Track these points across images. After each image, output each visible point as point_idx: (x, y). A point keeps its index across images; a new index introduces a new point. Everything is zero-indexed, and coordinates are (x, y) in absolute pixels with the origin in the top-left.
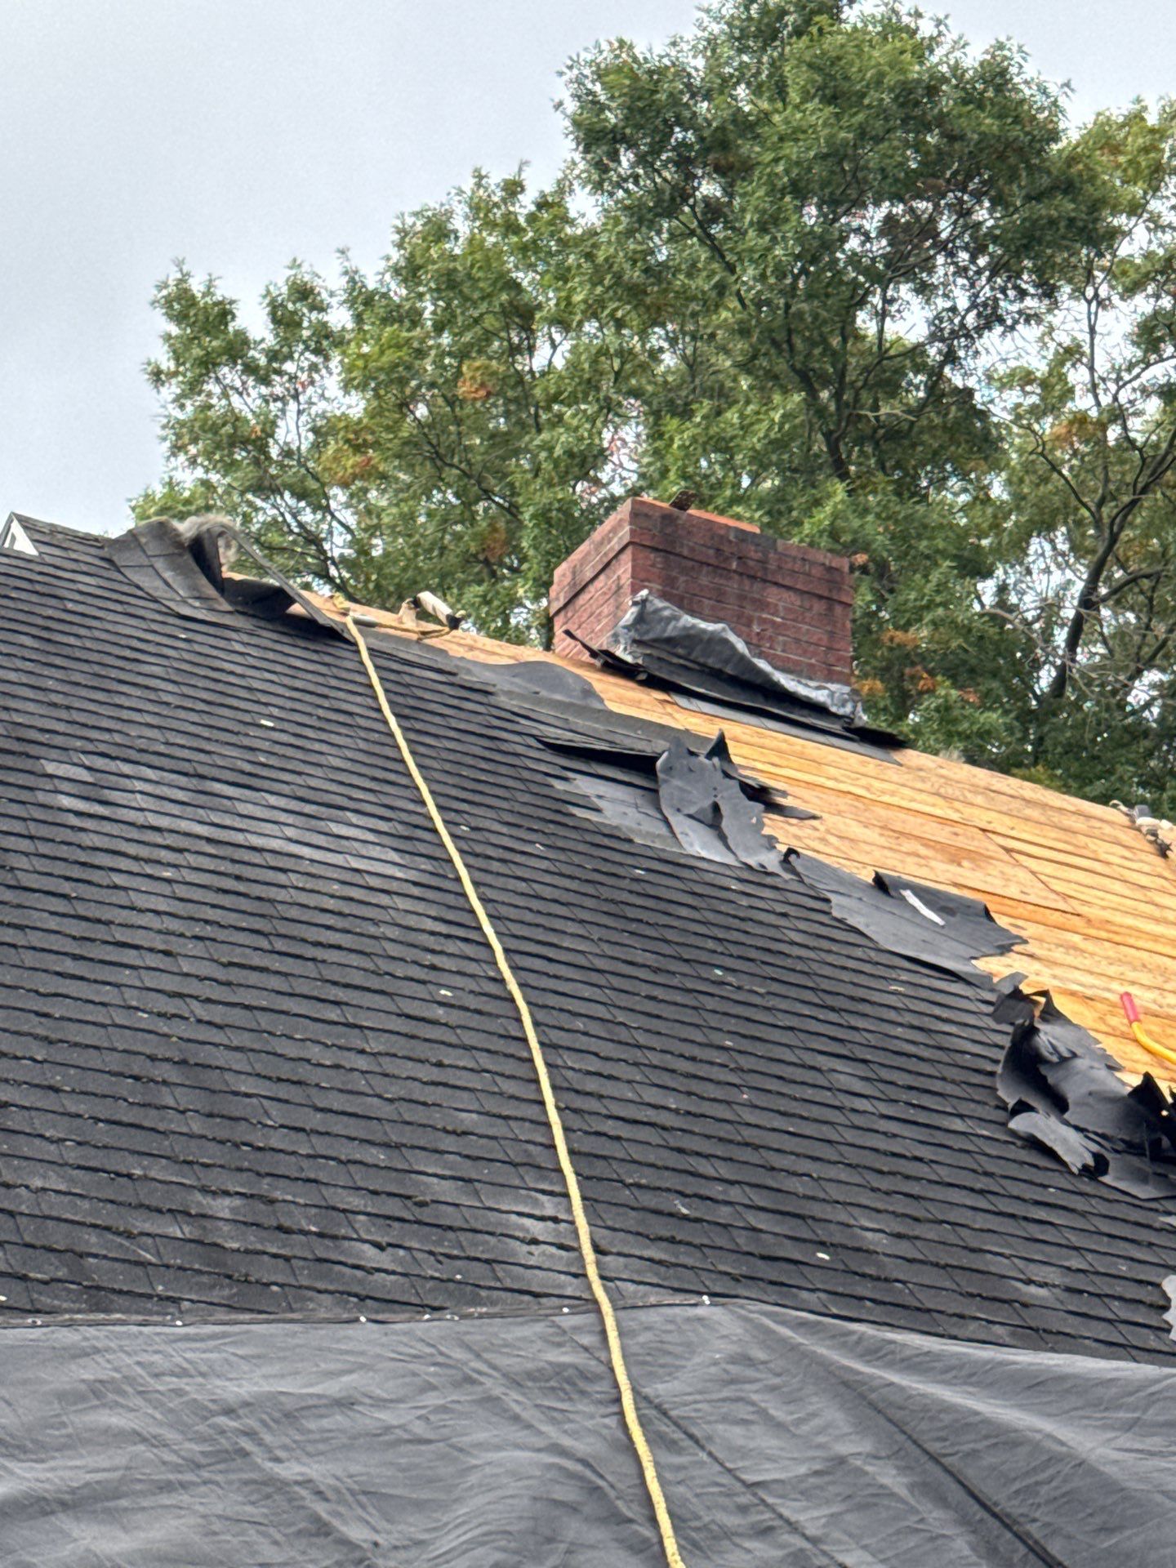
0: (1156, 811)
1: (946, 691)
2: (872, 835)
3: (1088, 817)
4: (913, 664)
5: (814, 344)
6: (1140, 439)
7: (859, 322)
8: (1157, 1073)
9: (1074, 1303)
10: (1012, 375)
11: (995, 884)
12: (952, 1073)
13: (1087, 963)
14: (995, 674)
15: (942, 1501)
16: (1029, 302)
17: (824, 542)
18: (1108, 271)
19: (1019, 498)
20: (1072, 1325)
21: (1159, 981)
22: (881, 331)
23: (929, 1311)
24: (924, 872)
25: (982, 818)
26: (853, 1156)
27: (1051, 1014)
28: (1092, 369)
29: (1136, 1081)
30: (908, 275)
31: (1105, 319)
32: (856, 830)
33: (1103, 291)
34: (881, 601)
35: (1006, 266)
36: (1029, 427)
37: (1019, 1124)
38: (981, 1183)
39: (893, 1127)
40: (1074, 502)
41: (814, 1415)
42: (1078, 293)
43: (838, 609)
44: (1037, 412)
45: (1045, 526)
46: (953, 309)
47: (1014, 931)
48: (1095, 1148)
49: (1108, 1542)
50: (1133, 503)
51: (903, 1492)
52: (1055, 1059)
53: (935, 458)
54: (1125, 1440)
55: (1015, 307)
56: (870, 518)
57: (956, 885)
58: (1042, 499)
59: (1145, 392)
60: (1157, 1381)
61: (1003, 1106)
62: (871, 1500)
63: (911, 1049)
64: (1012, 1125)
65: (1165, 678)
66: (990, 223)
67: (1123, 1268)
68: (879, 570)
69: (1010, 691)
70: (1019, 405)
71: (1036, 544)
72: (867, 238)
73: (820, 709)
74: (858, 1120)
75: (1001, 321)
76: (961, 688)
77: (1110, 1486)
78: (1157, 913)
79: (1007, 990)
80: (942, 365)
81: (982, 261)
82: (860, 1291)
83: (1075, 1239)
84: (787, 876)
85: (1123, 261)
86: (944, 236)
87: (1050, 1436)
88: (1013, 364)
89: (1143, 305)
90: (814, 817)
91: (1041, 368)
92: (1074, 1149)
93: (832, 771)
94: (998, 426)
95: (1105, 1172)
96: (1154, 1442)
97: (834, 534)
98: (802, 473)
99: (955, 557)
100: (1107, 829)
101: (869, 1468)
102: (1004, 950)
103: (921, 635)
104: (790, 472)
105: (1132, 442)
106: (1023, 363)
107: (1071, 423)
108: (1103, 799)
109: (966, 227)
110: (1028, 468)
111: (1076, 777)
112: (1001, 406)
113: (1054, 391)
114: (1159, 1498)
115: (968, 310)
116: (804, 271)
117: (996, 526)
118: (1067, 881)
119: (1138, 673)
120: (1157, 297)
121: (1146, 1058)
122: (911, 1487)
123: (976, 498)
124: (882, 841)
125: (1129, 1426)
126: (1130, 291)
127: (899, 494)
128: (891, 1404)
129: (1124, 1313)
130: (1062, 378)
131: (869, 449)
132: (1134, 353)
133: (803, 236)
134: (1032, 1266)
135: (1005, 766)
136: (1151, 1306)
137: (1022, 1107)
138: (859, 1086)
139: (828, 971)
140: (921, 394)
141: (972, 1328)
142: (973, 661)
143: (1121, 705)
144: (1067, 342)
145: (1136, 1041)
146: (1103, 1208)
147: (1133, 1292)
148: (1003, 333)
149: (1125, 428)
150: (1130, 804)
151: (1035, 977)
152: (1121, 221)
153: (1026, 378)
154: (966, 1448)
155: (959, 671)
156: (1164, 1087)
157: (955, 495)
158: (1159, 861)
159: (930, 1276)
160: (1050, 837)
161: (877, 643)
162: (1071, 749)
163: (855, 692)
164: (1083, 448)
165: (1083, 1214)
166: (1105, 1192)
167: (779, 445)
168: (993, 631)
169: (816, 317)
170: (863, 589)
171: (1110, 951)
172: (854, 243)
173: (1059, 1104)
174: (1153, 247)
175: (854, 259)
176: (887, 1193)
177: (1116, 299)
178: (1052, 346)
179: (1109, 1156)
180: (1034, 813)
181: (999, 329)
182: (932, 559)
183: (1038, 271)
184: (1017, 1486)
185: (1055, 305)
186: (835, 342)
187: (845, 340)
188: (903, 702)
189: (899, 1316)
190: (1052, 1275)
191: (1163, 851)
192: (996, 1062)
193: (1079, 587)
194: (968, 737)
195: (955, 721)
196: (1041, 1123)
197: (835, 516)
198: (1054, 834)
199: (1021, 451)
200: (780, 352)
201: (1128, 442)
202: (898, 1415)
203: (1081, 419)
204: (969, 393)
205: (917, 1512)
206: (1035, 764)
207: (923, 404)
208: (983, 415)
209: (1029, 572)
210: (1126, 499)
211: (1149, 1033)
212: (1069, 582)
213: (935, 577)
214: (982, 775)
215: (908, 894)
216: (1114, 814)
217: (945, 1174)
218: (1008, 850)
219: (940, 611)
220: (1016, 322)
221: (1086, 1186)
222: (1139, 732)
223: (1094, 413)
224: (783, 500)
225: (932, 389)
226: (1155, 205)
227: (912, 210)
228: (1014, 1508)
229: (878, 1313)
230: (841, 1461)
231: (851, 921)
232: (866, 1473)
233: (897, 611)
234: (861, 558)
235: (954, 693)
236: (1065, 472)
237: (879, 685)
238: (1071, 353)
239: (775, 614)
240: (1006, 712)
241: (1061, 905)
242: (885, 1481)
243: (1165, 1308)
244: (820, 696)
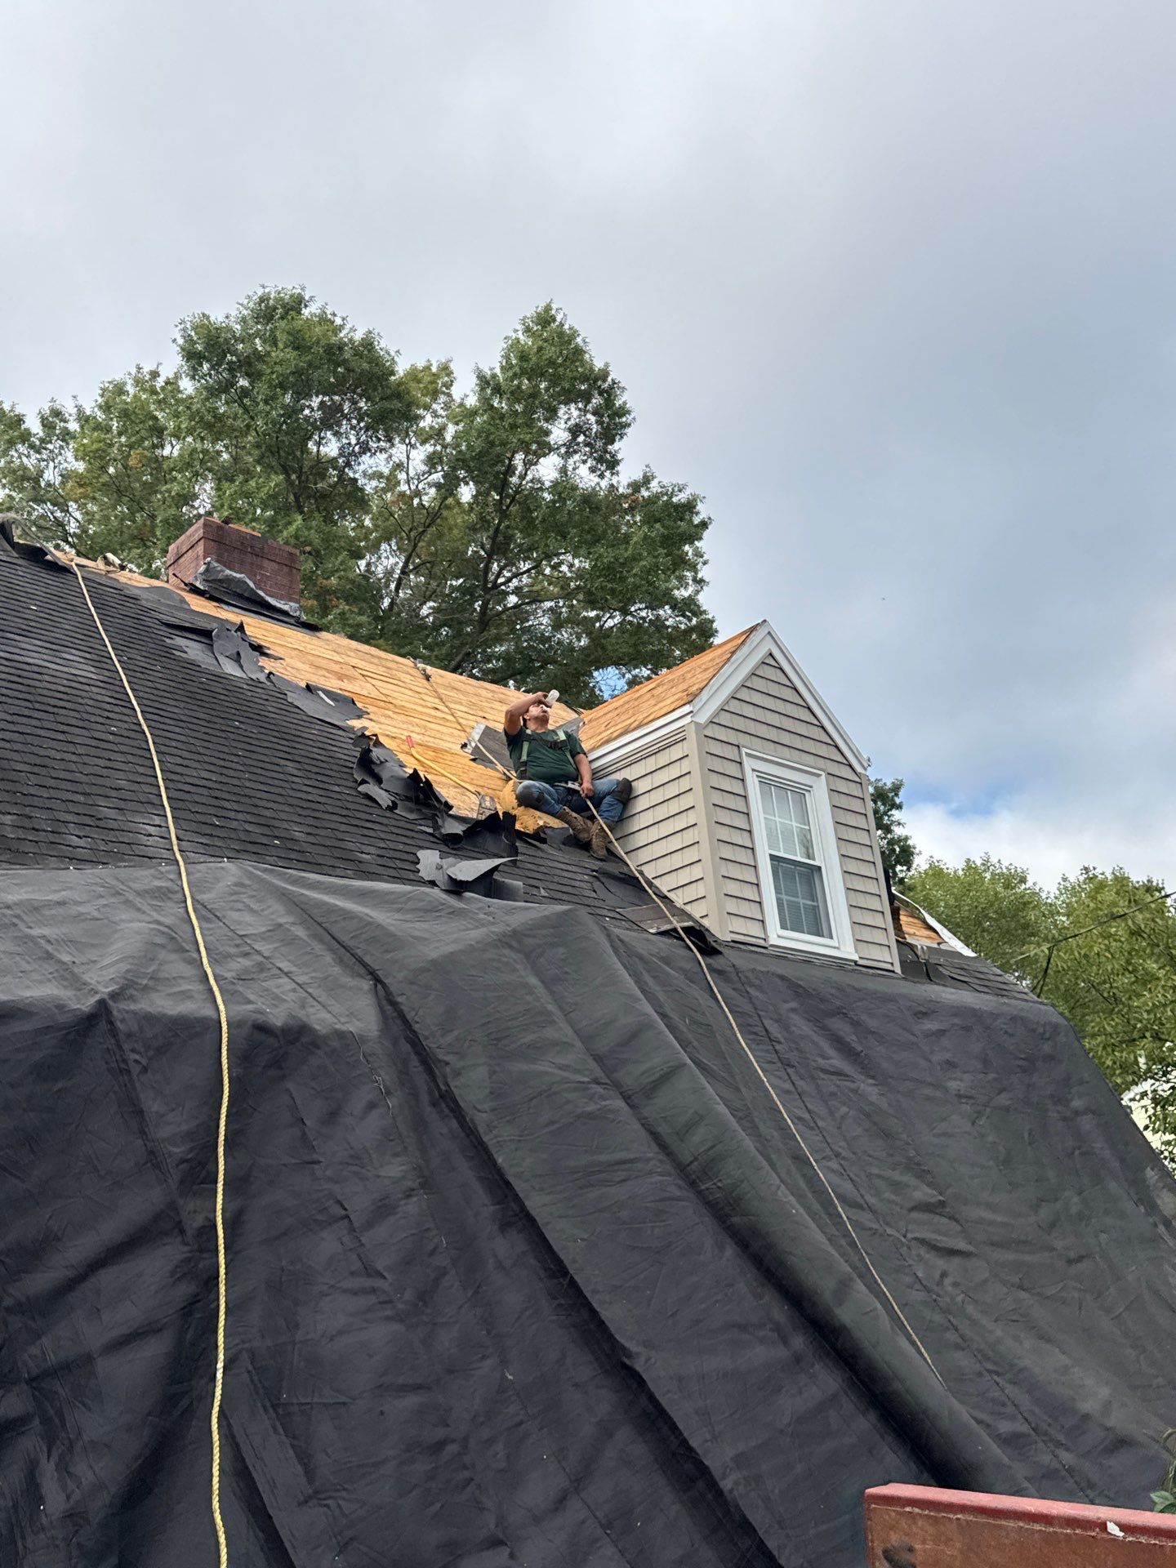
0: (427, 660)
1: (343, 606)
2: (306, 667)
3: (397, 663)
4: (330, 595)
5: (289, 454)
6: (427, 504)
7: (309, 446)
8: (418, 768)
9: (380, 861)
10: (374, 473)
11: (357, 689)
12: (335, 767)
13: (394, 723)
14: (364, 600)
15: (321, 941)
16: (382, 443)
17: (293, 541)
18: (415, 432)
19: (376, 526)
20: (380, 870)
21: (423, 731)
22: (318, 451)
23: (320, 864)
24: (327, 684)
25: (354, 662)
26: (291, 800)
27: (378, 744)
28: (408, 474)
29: (411, 771)
30: (330, 428)
31: (413, 453)
32: (300, 665)
33: (413, 441)
34: (317, 567)
35: (372, 428)
36: (381, 496)
37: (362, 788)
38: (345, 812)
39: (310, 789)
40: (399, 529)
41: (269, 907)
42: (403, 441)
43: (294, 571)
44: (385, 491)
45: (388, 540)
46: (349, 444)
47: (364, 709)
48: (393, 799)
49: (388, 956)
50: (424, 531)
51: (305, 938)
52: (378, 762)
53: (341, 507)
54: (398, 916)
55: (375, 445)
56: (312, 531)
57: (341, 689)
58: (386, 527)
59: (430, 485)
60: (410, 893)
61: (356, 781)
62: (291, 941)
63: (319, 757)
64: (359, 789)
65: (435, 605)
66: (366, 408)
67: (401, 847)
68: (316, 555)
69: (371, 608)
70: (377, 487)
71: (384, 546)
72: (313, 410)
73: (285, 613)
74: (294, 786)
75: (370, 450)
76: (351, 605)
77: (393, 935)
78: (422, 702)
79: (360, 734)
80: (344, 467)
81: (362, 425)
82: (292, 856)
83: (382, 835)
84: (269, 684)
85: (421, 429)
86: (346, 412)
87: (367, 915)
88: (374, 469)
89: (429, 448)
90: (281, 659)
91: (386, 471)
92: (384, 799)
93: (290, 640)
94: (368, 495)
95: (396, 809)
96: (408, 917)
97: (297, 537)
98: (284, 510)
99: (349, 551)
100: (405, 668)
101: (292, 928)
102: (359, 717)
103: (333, 580)
104: (277, 510)
105: (423, 506)
106: (379, 469)
107: (399, 496)
108: (403, 656)
109: (355, 409)
110: (380, 513)
111: (397, 645)
112: (370, 486)
113: (391, 482)
114: (410, 938)
115: (356, 445)
116: (284, 422)
117: (366, 538)
118: (387, 688)
119: (425, 603)
120: (435, 446)
121: (416, 762)
122: (309, 936)
123: (358, 525)
124: (310, 670)
125: (399, 910)
126: (423, 443)
127: (324, 521)
128: (302, 903)
129: (399, 864)
130: (396, 476)
131: (312, 501)
132: (425, 468)
133: (284, 407)
134: (364, 846)
135: (367, 640)
136: (412, 862)
137: (364, 782)
138: (295, 772)
139: (285, 724)
140: (336, 479)
141: (338, 872)
142: (356, 594)
143: (417, 615)
144: (398, 461)
145: (412, 755)
146: (394, 822)
147: (405, 857)
148: (371, 456)
149: (421, 499)
150: (415, 658)
151: (372, 728)
152: (421, 412)
153: (379, 476)
154: (333, 920)
155: (349, 598)
156: (421, 774)
157: (349, 524)
158: (425, 682)
159: (321, 850)
160: (381, 670)
161: (315, 585)
162: (395, 632)
163: (301, 606)
164: (403, 507)
165: (386, 825)
166: (396, 817)
167: (274, 497)
168: (364, 582)
169: (290, 442)
170: (310, 561)
171: (404, 718)
172: (307, 412)
173: (379, 781)
174: (434, 424)
175: (307, 418)
176: (305, 816)
177: (418, 445)
178: (391, 463)
179: (397, 802)
180: (376, 661)
181: (369, 454)
182: (339, 550)
183: (385, 430)
184: (353, 934)
185: (393, 445)
186: (298, 453)
187: (302, 453)
188: (325, 610)
189: (308, 867)
190: (372, 850)
191: (428, 678)
192: (353, 763)
193: (401, 564)
194: (352, 627)
195: (347, 619)
196: (371, 789)
197: (297, 530)
198: (384, 669)
199: (377, 506)
200: (273, 455)
201: (421, 505)
202: (303, 906)
203: (402, 495)
204: (356, 480)
205: (310, 945)
206: (380, 638)
207: (337, 483)
208: (362, 490)
209: (380, 558)
210: (421, 530)
211: (418, 752)
212: (398, 563)
213: (340, 558)
214: (354, 644)
215: (320, 693)
216: (408, 662)
217: (330, 809)
218: (363, 676)
219: (342, 573)
220: (376, 451)
221: (388, 814)
222: (424, 627)
223: (408, 492)
224: (275, 522)
225: (340, 477)
226: (435, 406)
227: (332, 399)
228: (351, 943)
229: (299, 865)
230: (280, 925)
231: (295, 703)
232: (290, 930)
233: (323, 572)
234: (308, 549)
235: (347, 607)
236: (396, 516)
237: (315, 603)
238: (399, 466)
239: (267, 571)
240: (369, 617)
241: (384, 699)
242: (299, 933)
243: (418, 863)
244: (286, 608)
